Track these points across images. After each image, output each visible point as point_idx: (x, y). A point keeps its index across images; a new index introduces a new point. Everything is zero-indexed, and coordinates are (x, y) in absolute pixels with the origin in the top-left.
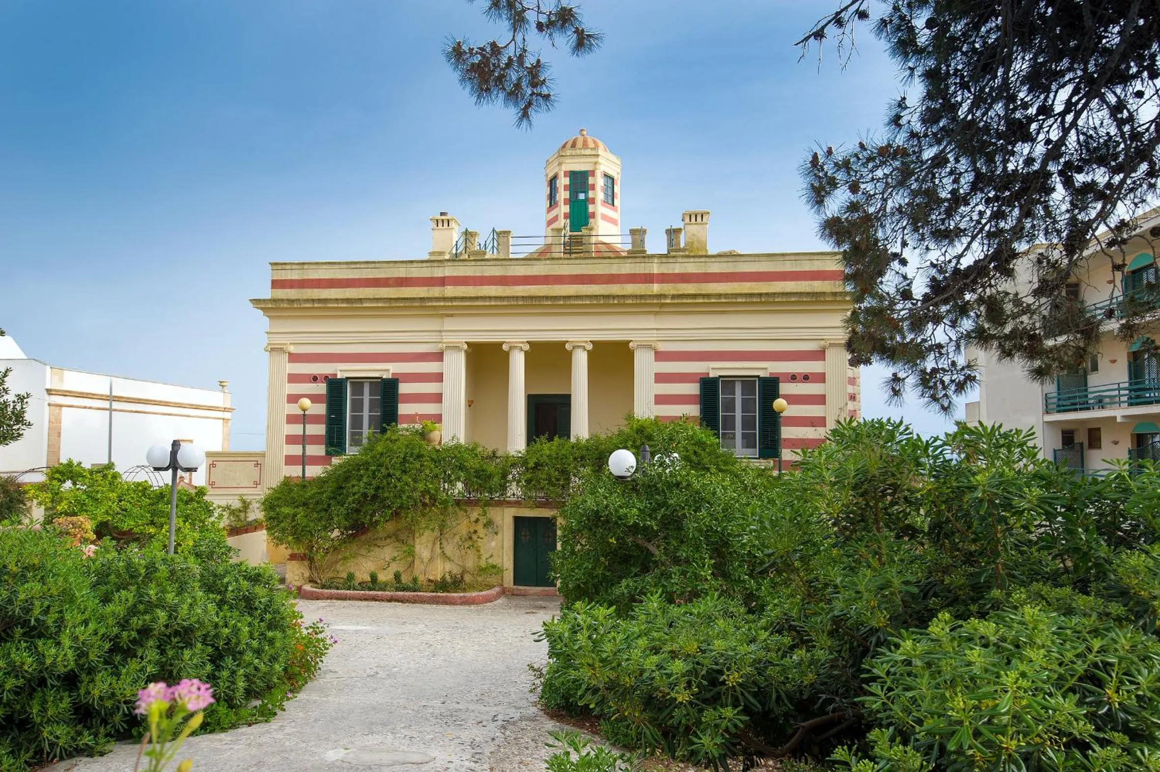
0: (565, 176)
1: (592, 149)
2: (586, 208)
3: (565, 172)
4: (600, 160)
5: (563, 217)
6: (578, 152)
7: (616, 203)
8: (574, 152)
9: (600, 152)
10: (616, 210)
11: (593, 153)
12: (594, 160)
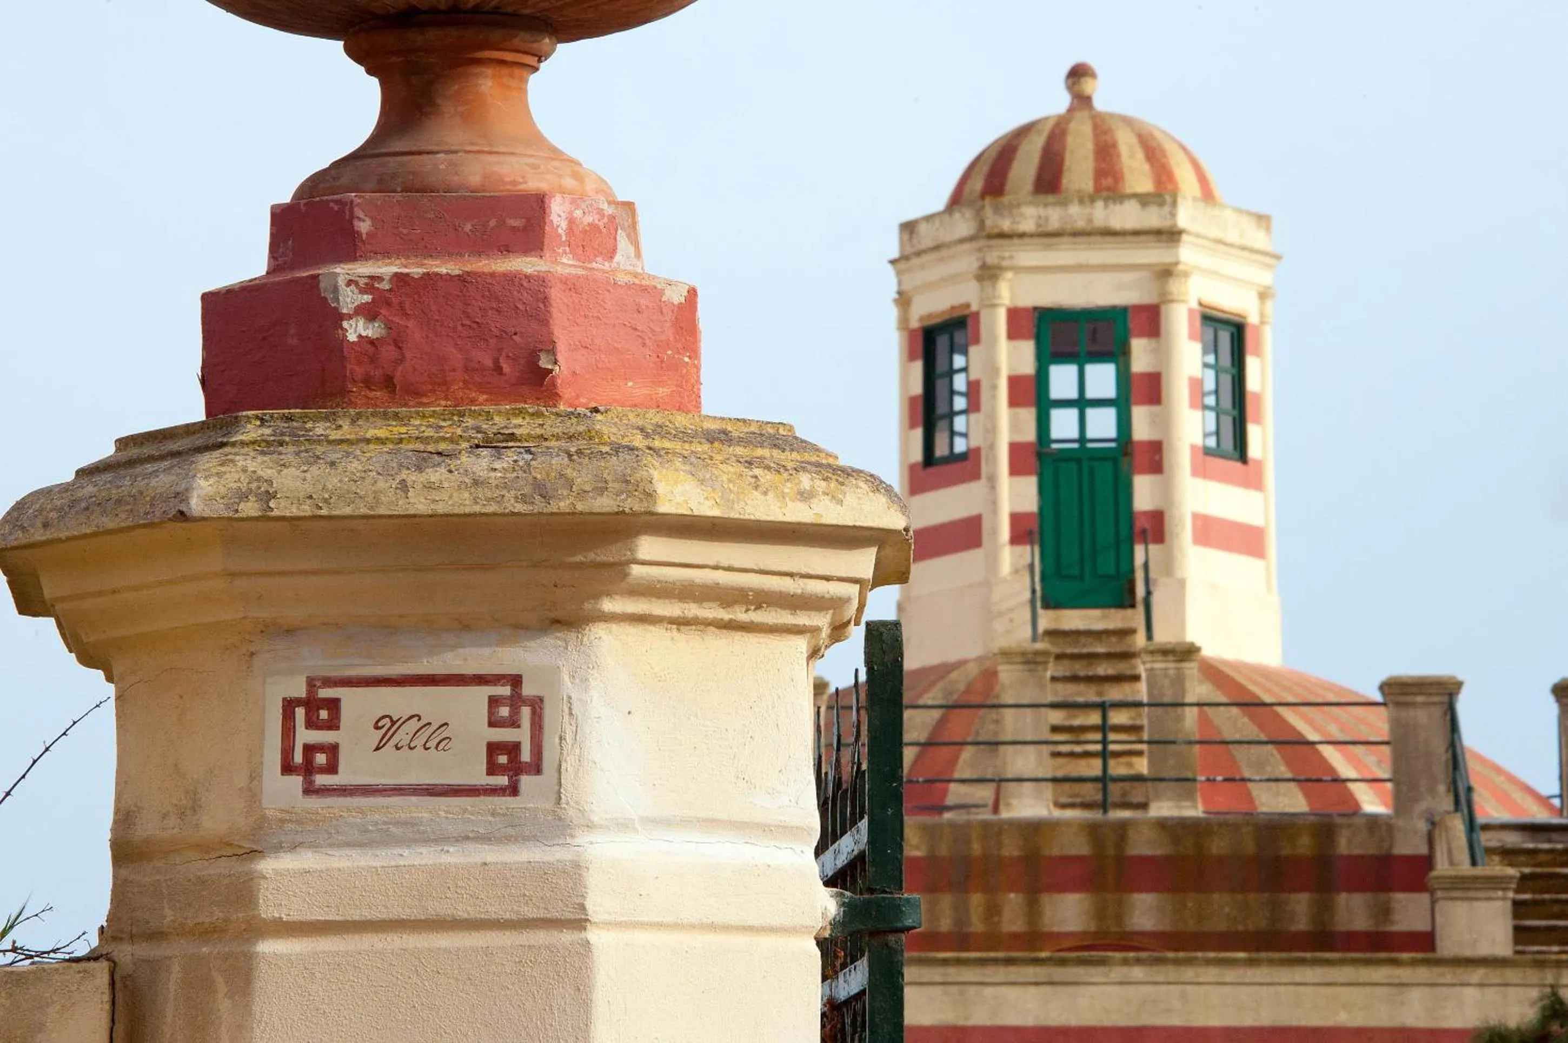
0: (1013, 335)
1: (1144, 200)
2: (1124, 492)
3: (1014, 315)
4: (1187, 254)
5: (1005, 531)
6: (1076, 214)
7: (1254, 450)
8: (1054, 217)
9: (1184, 218)
10: (1255, 482)
11: (1153, 218)
12: (1154, 255)
